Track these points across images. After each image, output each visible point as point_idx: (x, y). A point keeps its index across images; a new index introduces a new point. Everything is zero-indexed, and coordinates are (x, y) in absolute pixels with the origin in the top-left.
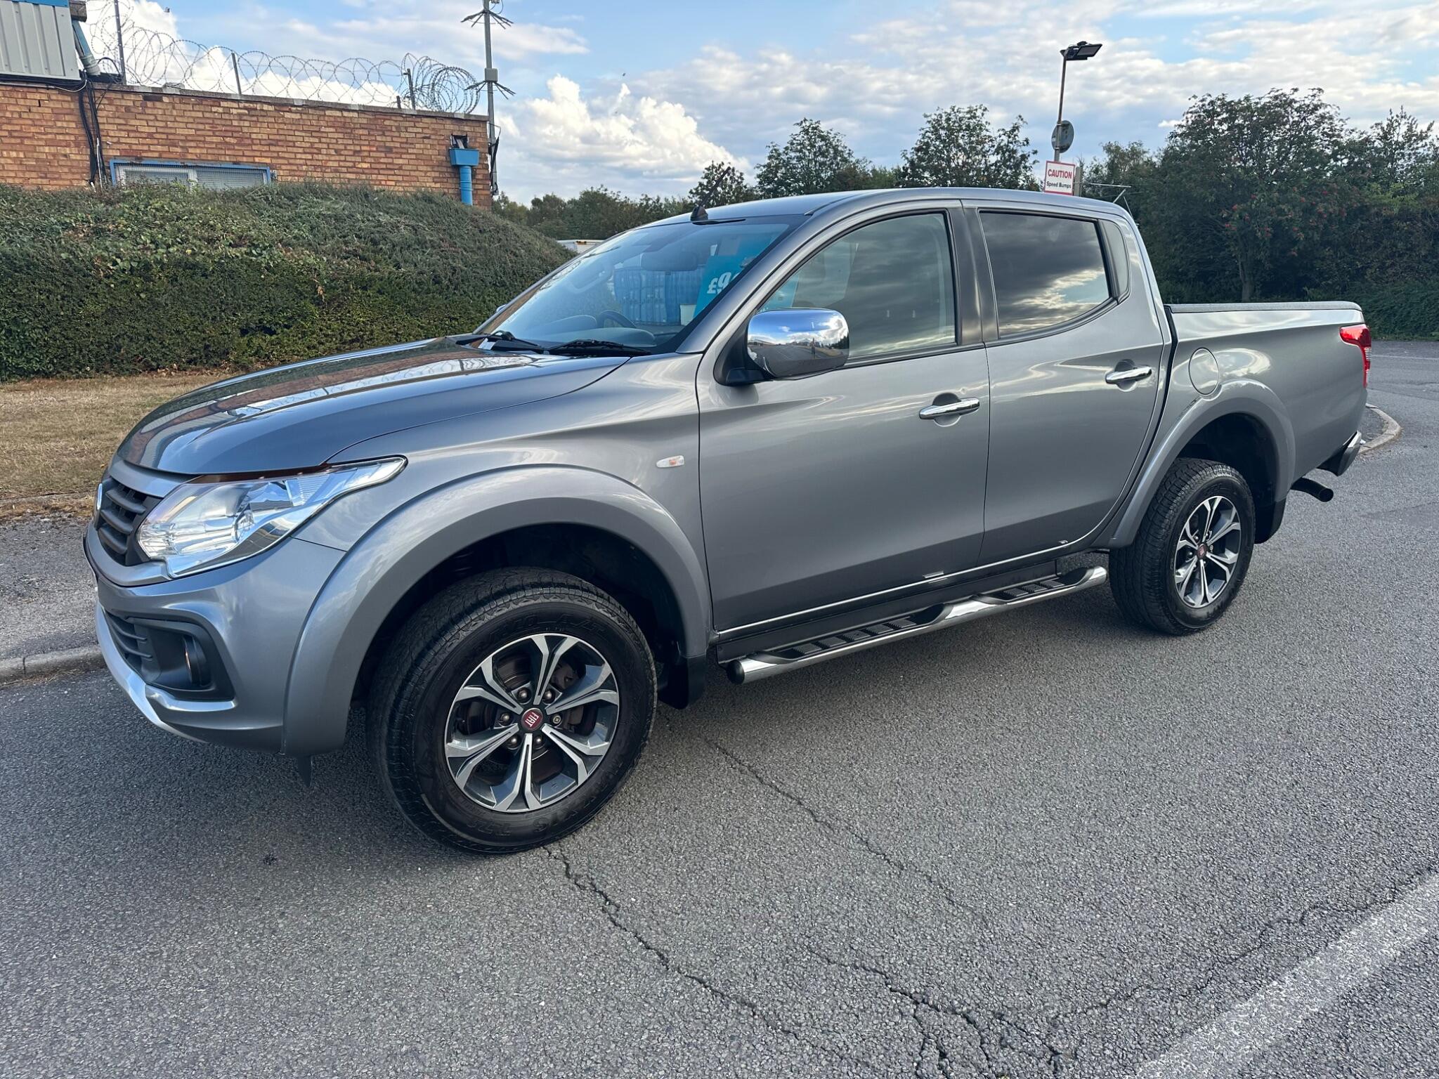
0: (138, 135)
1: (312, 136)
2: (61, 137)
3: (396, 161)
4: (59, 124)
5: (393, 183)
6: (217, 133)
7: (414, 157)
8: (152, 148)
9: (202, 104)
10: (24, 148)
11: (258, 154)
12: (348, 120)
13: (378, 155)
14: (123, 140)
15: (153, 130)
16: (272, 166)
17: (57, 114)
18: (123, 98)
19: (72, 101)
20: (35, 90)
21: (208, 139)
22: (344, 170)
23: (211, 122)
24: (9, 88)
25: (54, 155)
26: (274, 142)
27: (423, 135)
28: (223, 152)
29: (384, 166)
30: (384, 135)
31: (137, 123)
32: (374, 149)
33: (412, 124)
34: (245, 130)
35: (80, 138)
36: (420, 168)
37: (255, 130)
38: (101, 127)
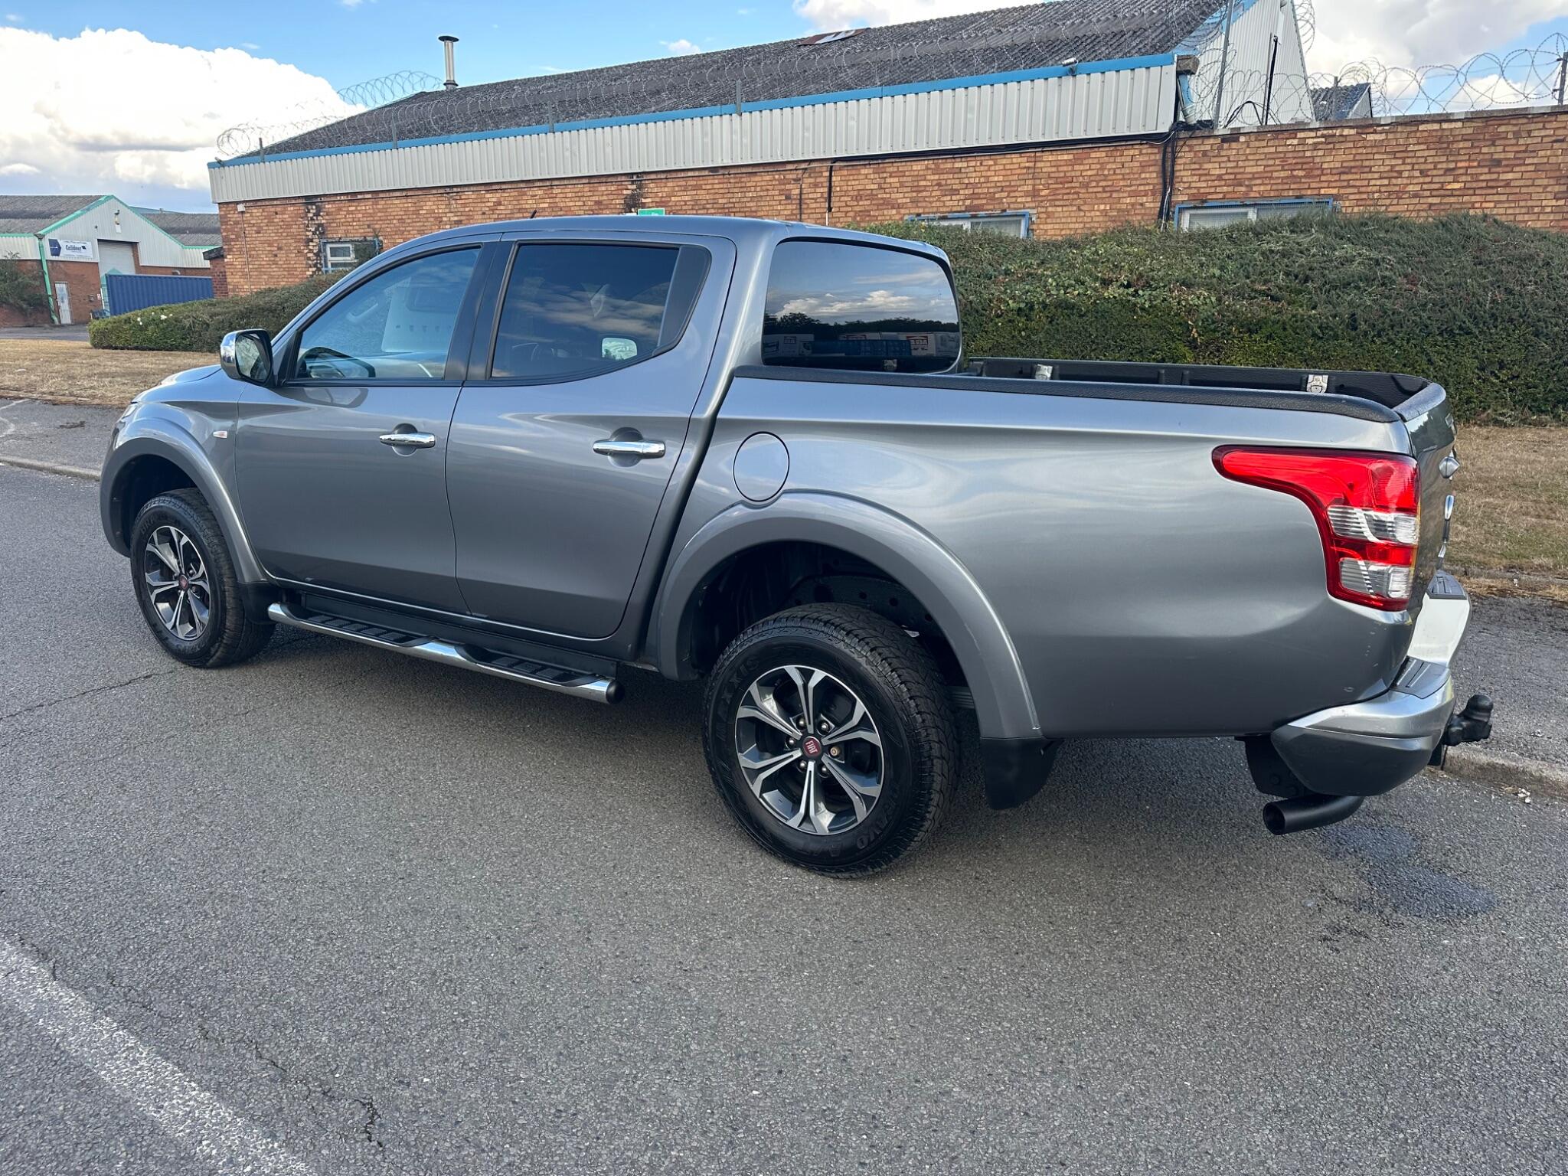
0: (1208, 178)
1: (1395, 158)
2: (1142, 188)
3: (1503, 177)
4: (1143, 176)
5: (1492, 205)
6: (1286, 168)
7: (1532, 168)
8: (1218, 190)
9: (1277, 138)
10: (1111, 200)
11: (1326, 185)
12: (1446, 133)
13: (1479, 170)
14: (1193, 185)
15: (1224, 171)
16: (1336, 197)
17: (1143, 166)
18: (1203, 144)
19: (1159, 153)
20: (1130, 147)
21: (1275, 174)
22: (1428, 193)
23: (1282, 155)
24: (1112, 148)
25: (1133, 205)
26: (1347, 170)
27: (1554, 138)
28: (1287, 187)
29: (1484, 184)
30: (1493, 145)
31: (1210, 166)
32: (1475, 164)
33: (1541, 125)
34: (1317, 160)
35: (1157, 187)
36: (1538, 182)
37: (1328, 159)
38: (1177, 174)
